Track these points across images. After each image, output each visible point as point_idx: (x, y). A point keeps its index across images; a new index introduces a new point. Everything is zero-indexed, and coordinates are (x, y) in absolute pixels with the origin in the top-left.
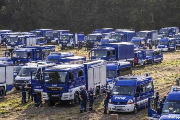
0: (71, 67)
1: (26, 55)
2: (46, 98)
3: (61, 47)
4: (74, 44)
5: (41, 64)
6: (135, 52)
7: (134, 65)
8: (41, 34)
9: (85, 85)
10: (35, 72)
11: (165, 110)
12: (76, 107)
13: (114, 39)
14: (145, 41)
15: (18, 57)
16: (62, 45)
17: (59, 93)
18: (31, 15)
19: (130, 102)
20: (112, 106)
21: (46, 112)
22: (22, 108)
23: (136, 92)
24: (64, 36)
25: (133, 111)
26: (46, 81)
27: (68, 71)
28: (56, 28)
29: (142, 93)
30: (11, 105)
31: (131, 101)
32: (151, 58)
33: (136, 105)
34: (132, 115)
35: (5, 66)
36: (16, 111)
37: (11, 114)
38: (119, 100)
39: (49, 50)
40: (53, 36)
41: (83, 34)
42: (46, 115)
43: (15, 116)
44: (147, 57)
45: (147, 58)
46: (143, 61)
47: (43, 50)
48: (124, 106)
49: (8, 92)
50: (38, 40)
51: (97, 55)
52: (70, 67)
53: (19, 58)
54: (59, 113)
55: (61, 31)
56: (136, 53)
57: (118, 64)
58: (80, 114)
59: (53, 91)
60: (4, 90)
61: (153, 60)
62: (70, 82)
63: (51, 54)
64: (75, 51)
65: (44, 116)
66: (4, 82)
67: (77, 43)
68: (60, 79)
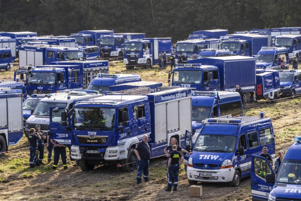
0: (123, 100)
1: (53, 78)
2: (77, 156)
3: (127, 65)
4: (151, 59)
5: (76, 94)
6: (257, 75)
7: (255, 99)
8: (92, 40)
9: (150, 133)
10: (56, 108)
11: (281, 177)
12: (132, 174)
13: (226, 49)
14: (287, 55)
15: (39, 81)
16: (129, 61)
17: (100, 147)
18: (76, 4)
19: (227, 165)
20: (194, 172)
21: (75, 181)
22: (33, 173)
23: (239, 145)
24: (133, 44)
25: (231, 180)
26: (78, 124)
27: (117, 108)
28: (123, 28)
29: (250, 148)
30: (14, 168)
31: (228, 162)
32: (289, 85)
33: (238, 169)
34: (230, 188)
35: (6, 96)
36: (21, 179)
37: (11, 185)
38: (206, 160)
39: (98, 69)
40: (113, 44)
41: (169, 39)
42: (74, 186)
43: (17, 188)
44: (281, 83)
45: (282, 87)
46: (274, 91)
47: (85, 69)
48: (216, 172)
49: (11, 146)
50: (86, 50)
51: (183, 80)
52: (121, 100)
53: (41, 84)
54: (98, 184)
55: (130, 34)
56: (261, 77)
57: (216, 96)
58: (136, 186)
59: (89, 143)
60: (5, 142)
61: (294, 89)
62: (120, 128)
63: (99, 77)
64: (153, 72)
65: (70, 187)
66: (3, 126)
67: (156, 57)
68: (103, 121)
